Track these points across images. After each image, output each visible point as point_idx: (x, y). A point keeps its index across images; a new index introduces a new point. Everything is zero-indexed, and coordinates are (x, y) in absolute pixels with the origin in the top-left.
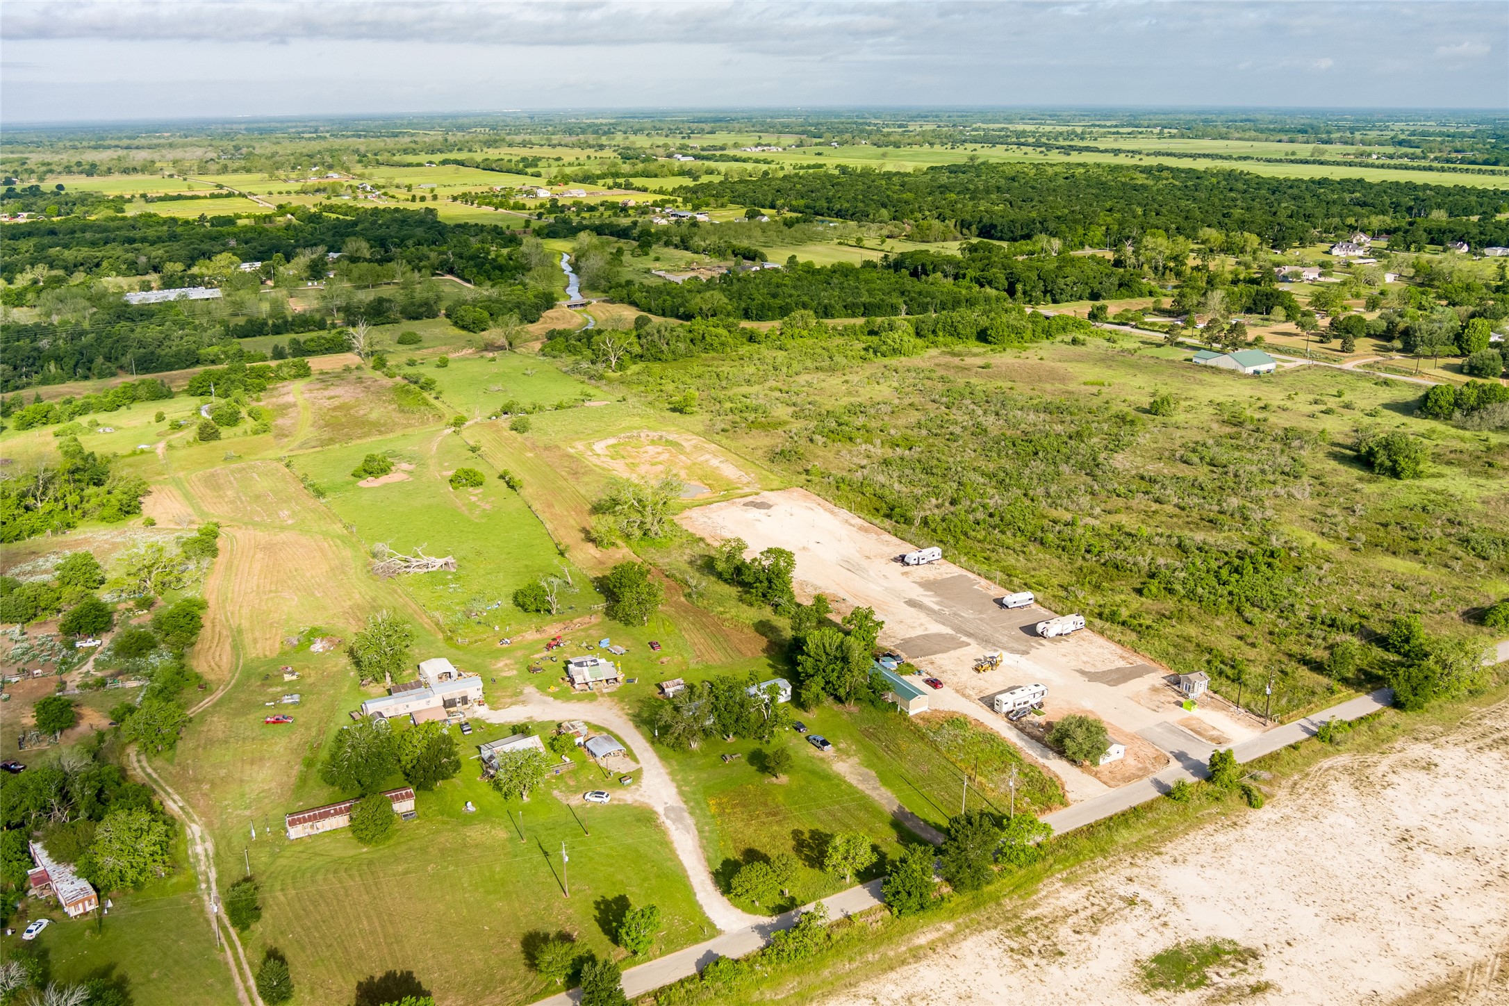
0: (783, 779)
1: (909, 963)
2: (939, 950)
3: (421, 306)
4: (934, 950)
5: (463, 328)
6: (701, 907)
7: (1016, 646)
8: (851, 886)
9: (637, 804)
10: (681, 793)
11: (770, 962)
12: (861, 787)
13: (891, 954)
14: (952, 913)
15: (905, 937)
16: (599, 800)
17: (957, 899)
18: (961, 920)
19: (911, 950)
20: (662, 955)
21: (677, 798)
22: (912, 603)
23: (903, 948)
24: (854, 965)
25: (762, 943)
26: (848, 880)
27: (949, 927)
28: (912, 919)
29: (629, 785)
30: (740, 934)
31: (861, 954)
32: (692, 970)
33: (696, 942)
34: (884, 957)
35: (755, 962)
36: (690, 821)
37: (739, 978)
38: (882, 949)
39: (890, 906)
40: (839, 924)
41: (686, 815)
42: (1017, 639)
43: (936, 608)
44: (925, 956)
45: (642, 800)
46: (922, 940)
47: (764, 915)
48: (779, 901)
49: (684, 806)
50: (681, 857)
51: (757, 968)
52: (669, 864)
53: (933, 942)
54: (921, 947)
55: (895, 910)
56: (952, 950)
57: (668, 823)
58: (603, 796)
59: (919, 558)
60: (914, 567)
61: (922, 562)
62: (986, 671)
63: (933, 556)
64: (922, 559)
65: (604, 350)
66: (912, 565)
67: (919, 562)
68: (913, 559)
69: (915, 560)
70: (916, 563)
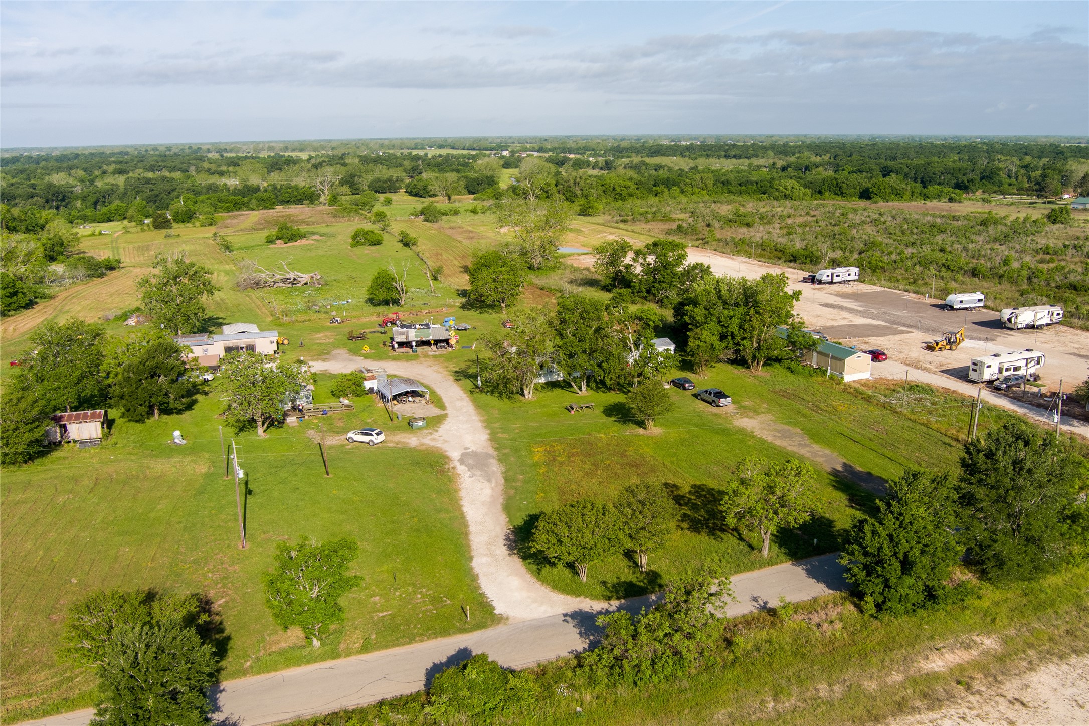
0: (655, 430)
1: (914, 710)
2: (977, 686)
3: (385, 182)
4: (968, 688)
5: (416, 195)
6: (475, 578)
7: (974, 335)
8: (770, 562)
9: (423, 448)
10: (493, 439)
11: (592, 681)
12: (778, 443)
13: (871, 686)
14: (989, 622)
15: (899, 654)
16: (366, 439)
17: (990, 595)
18: (1012, 632)
19: (914, 682)
20: (366, 648)
21: (488, 444)
22: (827, 305)
23: (897, 677)
24: (787, 705)
25: (580, 644)
26: (765, 552)
27: (990, 643)
28: (905, 622)
29: (420, 428)
30: (538, 627)
31: (800, 682)
32: (417, 684)
33: (444, 632)
34: (853, 692)
35: (559, 679)
36: (496, 468)
37: (512, 709)
38: (849, 674)
39: (856, 594)
40: (748, 622)
41: (494, 462)
42: (975, 331)
43: (860, 309)
44: (951, 697)
45: (432, 444)
46: (937, 664)
47: (593, 597)
48: (627, 575)
49: (494, 453)
50: (465, 509)
51: (561, 691)
52: (442, 516)
53: (961, 668)
54: (934, 677)
55: (869, 602)
56: (1011, 688)
57: (461, 469)
58: (373, 433)
59: (832, 275)
60: (827, 285)
61: (836, 280)
62: (943, 349)
63: (849, 275)
64: (837, 276)
65: (524, 189)
66: (824, 283)
67: (832, 279)
68: (825, 276)
69: (828, 276)
70: (829, 280)
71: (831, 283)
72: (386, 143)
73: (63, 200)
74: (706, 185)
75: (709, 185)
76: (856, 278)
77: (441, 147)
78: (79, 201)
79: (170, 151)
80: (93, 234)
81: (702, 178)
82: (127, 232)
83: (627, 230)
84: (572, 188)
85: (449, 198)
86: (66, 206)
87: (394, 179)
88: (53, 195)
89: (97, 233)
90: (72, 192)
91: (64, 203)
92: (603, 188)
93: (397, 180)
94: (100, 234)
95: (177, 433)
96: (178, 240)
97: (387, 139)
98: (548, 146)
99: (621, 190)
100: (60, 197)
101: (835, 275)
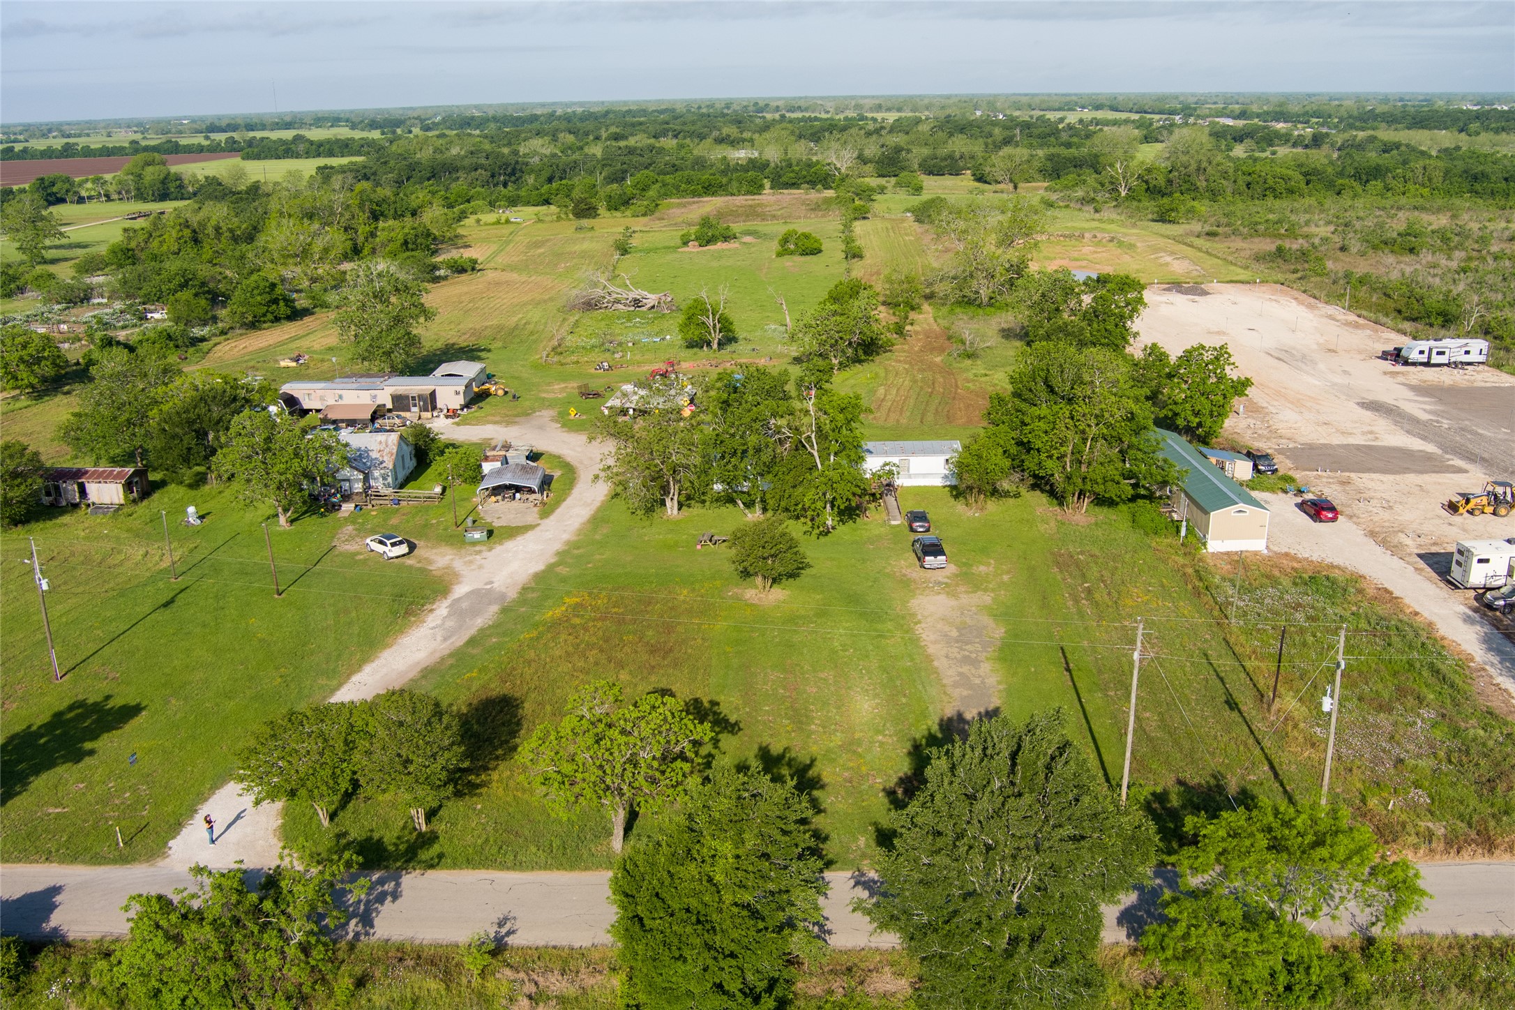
5: (980, 180)
9: (441, 573)
10: (545, 573)
21: (525, 580)
22: (1370, 405)
29: (475, 543)
43: (1425, 417)
45: (460, 568)
57: (439, 613)
58: (388, 542)
59: (1430, 350)
60: (1422, 368)
61: (1436, 359)
62: (1477, 512)
63: (1467, 352)
64: (1438, 353)
65: (1112, 177)
66: (1414, 364)
67: (1429, 357)
68: (1416, 351)
69: (1422, 352)
70: (1424, 358)
71: (1427, 364)
72: (1024, 100)
73: (513, 173)
74: (1430, 180)
75: (1435, 180)
76: (1482, 358)
77: (1098, 107)
78: (533, 176)
79: (728, 108)
80: (498, 222)
81: (1425, 168)
82: (540, 221)
83: (1200, 250)
84: (1194, 178)
85: (1016, 187)
86: (514, 182)
87: (957, 155)
88: (500, 168)
89: (503, 221)
90: (527, 164)
91: (513, 178)
92: (1249, 179)
93: (961, 157)
94: (508, 221)
95: (191, 510)
96: (589, 234)
97: (1026, 95)
98: (1255, 108)
99: (1276, 183)
100: (509, 170)
101: (1434, 352)
